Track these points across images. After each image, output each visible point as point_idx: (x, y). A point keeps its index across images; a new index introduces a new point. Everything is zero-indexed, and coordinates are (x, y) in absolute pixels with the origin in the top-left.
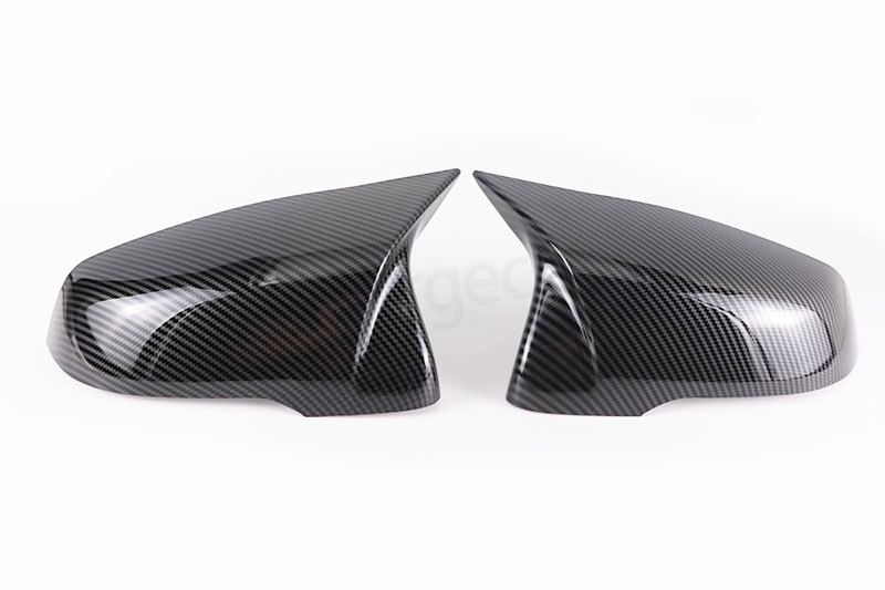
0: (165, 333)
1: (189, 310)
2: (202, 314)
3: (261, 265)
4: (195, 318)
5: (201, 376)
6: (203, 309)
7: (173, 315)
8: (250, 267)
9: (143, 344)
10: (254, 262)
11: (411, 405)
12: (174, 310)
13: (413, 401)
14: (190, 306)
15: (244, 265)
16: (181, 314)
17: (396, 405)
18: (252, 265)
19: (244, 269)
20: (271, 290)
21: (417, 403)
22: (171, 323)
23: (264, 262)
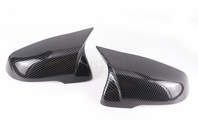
0: (30, 69)
1: (35, 64)
2: (38, 64)
3: (49, 53)
4: (36, 65)
5: (38, 77)
6: (38, 63)
7: (31, 65)
8: (47, 54)
9: (27, 70)
10: (48, 52)
11: (87, 80)
12: (32, 64)
13: (87, 79)
14: (35, 63)
15: (45, 53)
16: (33, 65)
17: (84, 80)
18: (47, 53)
19: (46, 54)
20: (50, 59)
21: (88, 79)
22: (31, 66)
23: (50, 52)
